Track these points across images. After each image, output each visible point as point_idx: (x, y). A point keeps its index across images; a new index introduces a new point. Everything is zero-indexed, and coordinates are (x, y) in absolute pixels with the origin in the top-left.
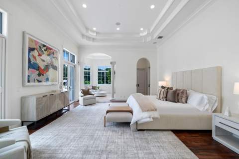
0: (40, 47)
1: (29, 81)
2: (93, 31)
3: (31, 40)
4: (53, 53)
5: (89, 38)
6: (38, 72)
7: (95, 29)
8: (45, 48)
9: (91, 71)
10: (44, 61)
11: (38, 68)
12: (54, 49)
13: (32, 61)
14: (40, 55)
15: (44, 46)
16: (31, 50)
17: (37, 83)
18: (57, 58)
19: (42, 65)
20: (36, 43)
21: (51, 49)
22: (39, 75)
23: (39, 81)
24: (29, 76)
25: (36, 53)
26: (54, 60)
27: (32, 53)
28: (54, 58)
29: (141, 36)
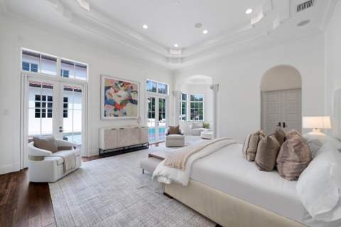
0: (116, 84)
1: (105, 116)
2: (177, 49)
3: (107, 80)
4: (132, 88)
5: (175, 59)
6: (114, 107)
7: (176, 46)
8: (122, 84)
9: (203, 102)
10: (120, 96)
11: (114, 104)
12: (132, 83)
13: (108, 98)
14: (116, 92)
15: (121, 82)
16: (107, 88)
17: (113, 117)
18: (137, 92)
19: (118, 101)
20: (112, 81)
21: (128, 84)
22: (115, 110)
23: (115, 116)
24: (105, 111)
25: (112, 90)
26: (132, 94)
27: (108, 91)
28: (132, 92)
29: (254, 25)
